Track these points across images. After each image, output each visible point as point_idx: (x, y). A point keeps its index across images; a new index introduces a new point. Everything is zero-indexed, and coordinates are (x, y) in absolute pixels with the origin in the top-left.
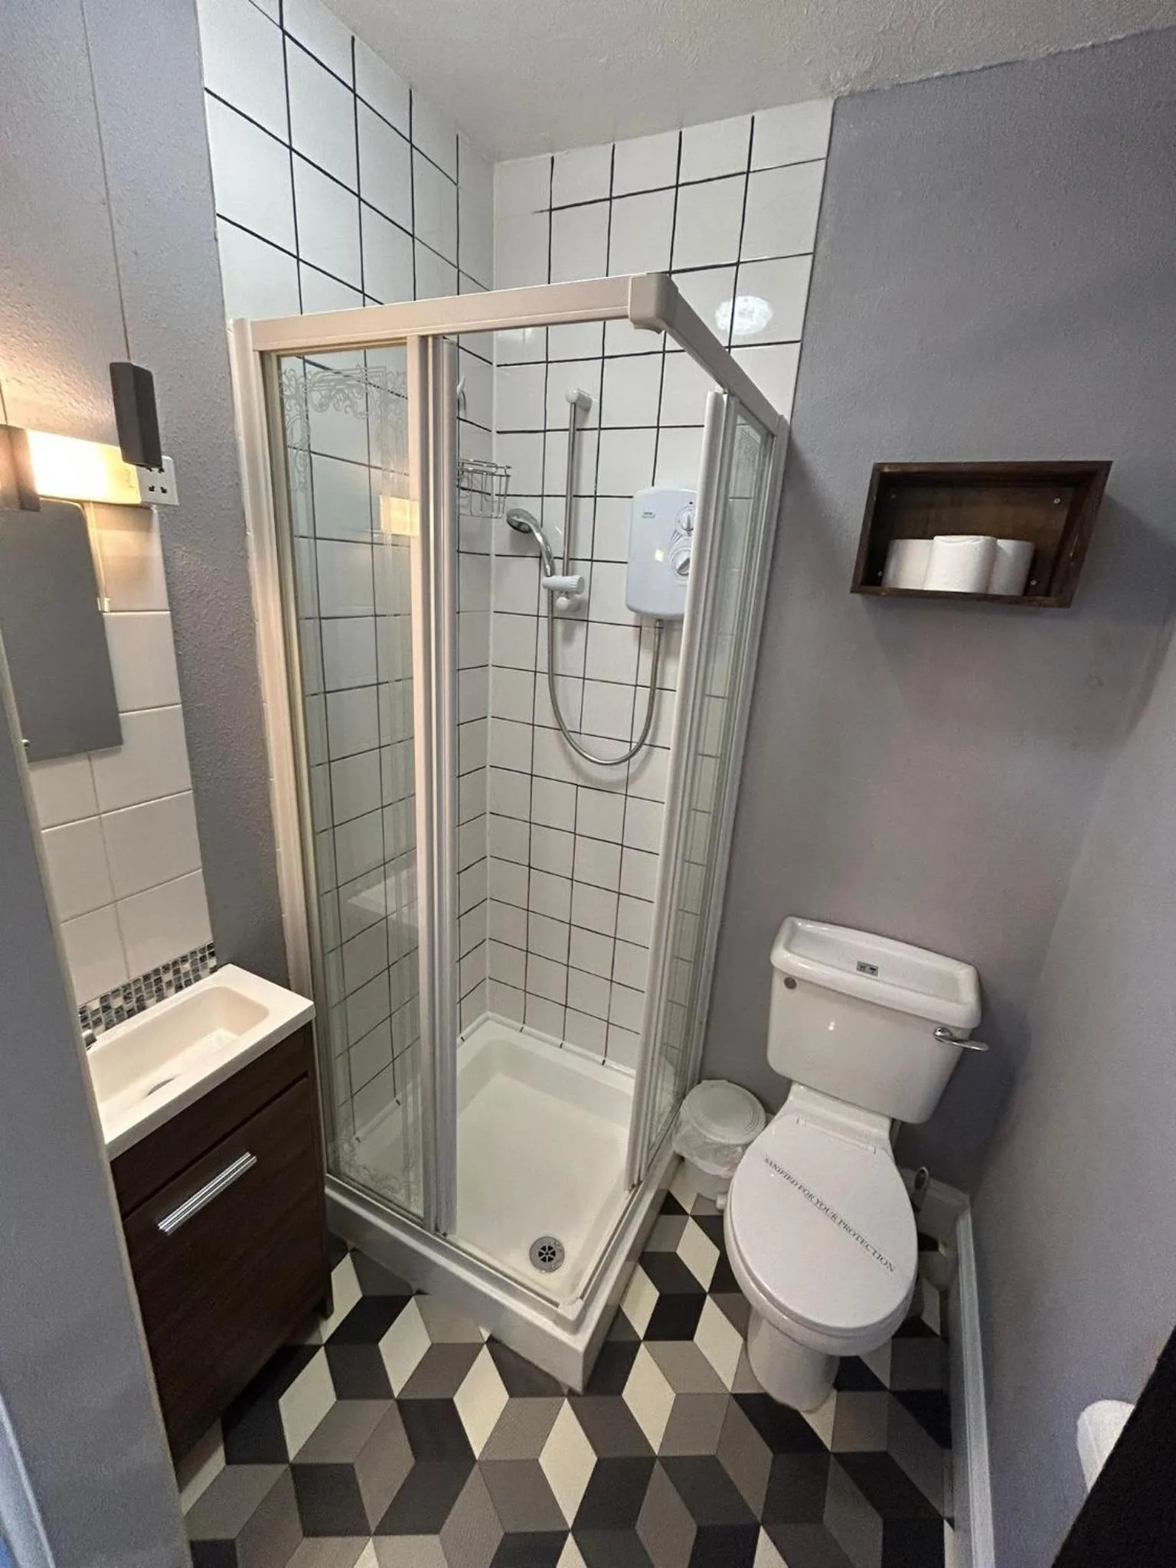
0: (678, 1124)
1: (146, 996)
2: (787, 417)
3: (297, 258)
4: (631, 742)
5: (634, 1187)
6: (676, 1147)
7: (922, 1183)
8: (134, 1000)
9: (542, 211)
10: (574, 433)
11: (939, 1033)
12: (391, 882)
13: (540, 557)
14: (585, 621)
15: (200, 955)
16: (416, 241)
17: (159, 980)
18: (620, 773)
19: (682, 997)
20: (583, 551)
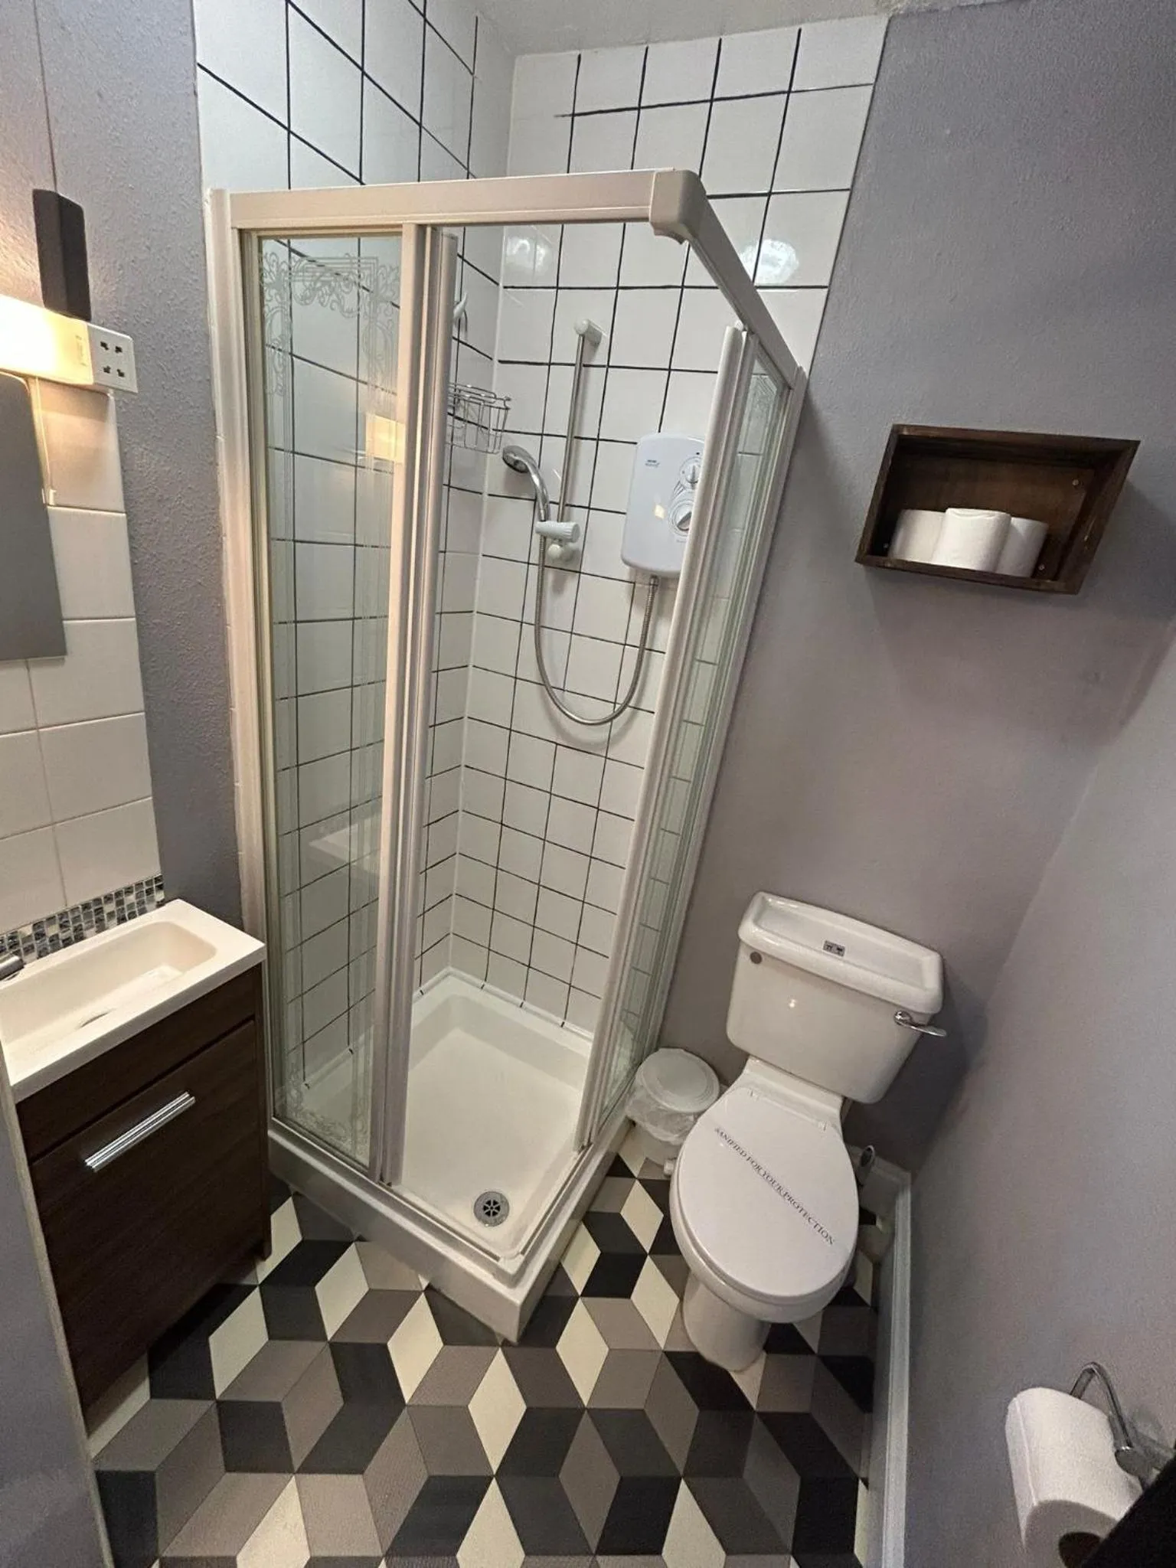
0: (632, 1090)
1: (84, 926)
2: (806, 370)
3: (288, 129)
4: (615, 703)
5: (583, 1148)
6: (629, 1111)
7: (868, 1161)
8: (72, 929)
9: (563, 116)
10: (580, 369)
11: (899, 1017)
12: (355, 827)
13: (535, 500)
14: (576, 572)
15: (145, 888)
16: (423, 131)
17: (99, 911)
18: (600, 735)
19: (647, 964)
20: (580, 497)
